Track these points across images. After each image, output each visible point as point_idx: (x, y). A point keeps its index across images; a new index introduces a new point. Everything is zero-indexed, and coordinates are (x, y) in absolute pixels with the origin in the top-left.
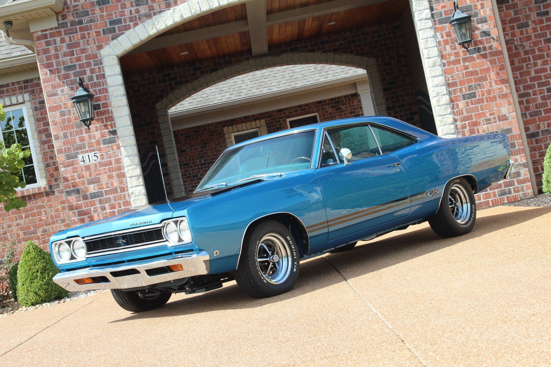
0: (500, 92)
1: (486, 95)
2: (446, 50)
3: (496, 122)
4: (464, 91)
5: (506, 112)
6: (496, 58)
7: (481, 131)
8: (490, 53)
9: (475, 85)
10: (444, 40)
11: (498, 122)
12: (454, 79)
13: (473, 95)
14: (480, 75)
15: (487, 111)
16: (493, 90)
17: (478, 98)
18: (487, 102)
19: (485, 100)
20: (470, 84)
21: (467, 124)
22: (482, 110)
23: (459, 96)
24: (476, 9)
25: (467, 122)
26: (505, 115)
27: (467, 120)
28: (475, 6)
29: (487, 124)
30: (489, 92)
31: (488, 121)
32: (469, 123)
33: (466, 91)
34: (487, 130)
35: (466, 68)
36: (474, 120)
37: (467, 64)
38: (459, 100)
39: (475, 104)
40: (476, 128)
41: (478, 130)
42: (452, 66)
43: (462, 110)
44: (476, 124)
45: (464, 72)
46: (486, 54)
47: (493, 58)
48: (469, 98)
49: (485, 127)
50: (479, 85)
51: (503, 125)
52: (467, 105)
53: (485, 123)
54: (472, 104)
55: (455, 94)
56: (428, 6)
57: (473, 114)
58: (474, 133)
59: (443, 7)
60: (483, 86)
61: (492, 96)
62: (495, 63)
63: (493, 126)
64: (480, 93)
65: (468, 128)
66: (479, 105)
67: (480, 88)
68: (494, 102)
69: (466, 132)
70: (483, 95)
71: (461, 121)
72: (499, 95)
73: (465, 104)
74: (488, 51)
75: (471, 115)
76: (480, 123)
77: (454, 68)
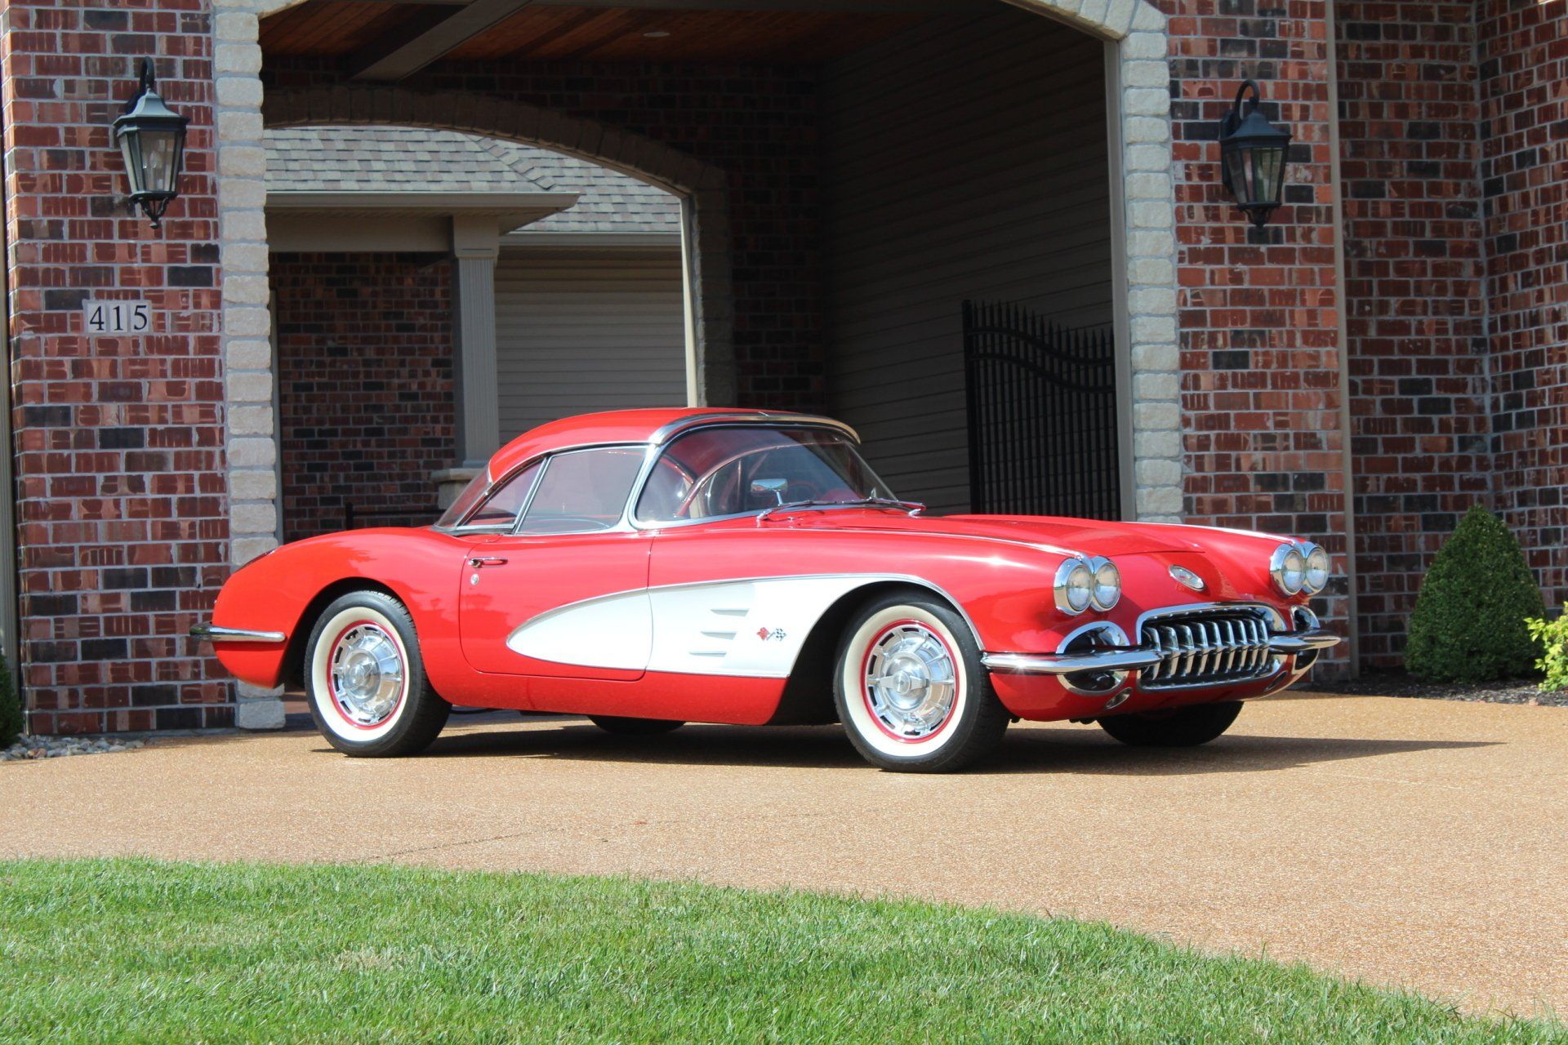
0: (1310, 367)
1: (1274, 365)
2: (1191, 216)
3: (1287, 448)
4: (1220, 342)
5: (1318, 426)
6: (1316, 268)
7: (1244, 464)
8: (1304, 250)
9: (1251, 333)
10: (1191, 187)
11: (1292, 451)
12: (1200, 304)
13: (1240, 360)
14: (1267, 307)
15: (1271, 412)
16: (1294, 356)
17: (1252, 369)
18: (1275, 386)
19: (1269, 382)
20: (1239, 328)
21: (1213, 438)
22: (1257, 407)
23: (1205, 355)
24: (1287, 117)
25: (1212, 434)
26: (1313, 435)
27: (1213, 428)
28: (1287, 108)
29: (1264, 449)
30: (1283, 360)
31: (1268, 441)
32: (1218, 436)
33: (1225, 344)
34: (1260, 466)
35: (1237, 278)
36: (1233, 430)
37: (1240, 267)
38: (1204, 366)
39: (1243, 387)
40: (1234, 454)
41: (1238, 460)
42: (1199, 266)
43: (1205, 396)
44: (1235, 442)
45: (1229, 288)
46: (1293, 250)
47: (1307, 266)
48: (1229, 367)
49: (1258, 456)
50: (1262, 334)
51: (1305, 462)
52: (1223, 381)
53: (1260, 445)
54: (1235, 385)
55: (1195, 346)
56: (1167, 79)
57: (1232, 413)
58: (1227, 467)
59: (1204, 92)
60: (1272, 339)
61: (1289, 371)
62: (1312, 282)
63: (1277, 459)
64: (1260, 358)
65: (1213, 451)
66: (1251, 392)
67: (1263, 345)
68: (1290, 392)
69: (1206, 461)
70: (1267, 365)
71: (1199, 427)
72: (1307, 374)
73: (1217, 383)
74: (1299, 245)
75: (1228, 415)
76: (1246, 442)
77: (1203, 271)
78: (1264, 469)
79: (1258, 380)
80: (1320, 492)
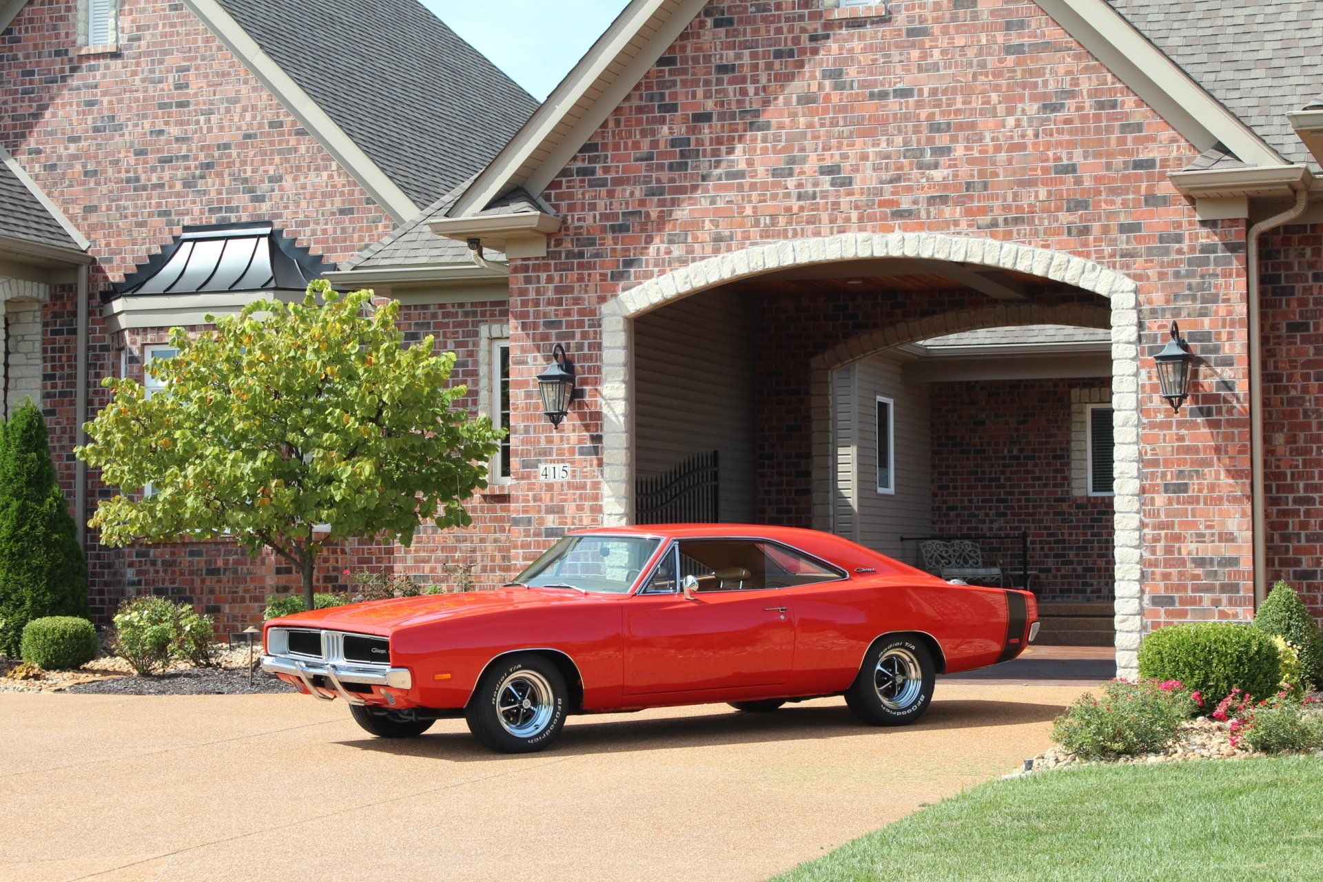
0: (1230, 492)
1: (1205, 491)
2: (1151, 402)
3: (1213, 542)
4: (1169, 477)
5: (1235, 528)
6: (1236, 431)
7: (1184, 552)
8: (1228, 420)
9: (1190, 471)
10: (1151, 385)
11: (1217, 544)
12: (1156, 454)
13: (1183, 488)
14: (1202, 456)
15: (1203, 519)
16: (1219, 485)
17: (1190, 494)
18: (1205, 504)
19: (1202, 501)
20: (1182, 468)
21: (1163, 535)
22: (1194, 516)
23: (1158, 485)
24: (1218, 339)
25: (1163, 533)
26: (1232, 534)
27: (1163, 529)
28: (1218, 334)
29: (1197, 542)
30: (1212, 488)
31: (1200, 537)
32: (1166, 534)
33: (1172, 478)
34: (1195, 553)
35: (1181, 438)
36: (1177, 530)
37: (1183, 432)
38: (1158, 492)
39: (1184, 504)
40: (1177, 545)
41: (1179, 549)
42: (1156, 431)
43: (1158, 510)
44: (1178, 538)
45: (1176, 444)
46: (1220, 420)
47: (1230, 430)
48: (1174, 492)
49: (1193, 546)
50: (1197, 472)
51: (1226, 550)
52: (1170, 502)
53: (1194, 539)
54: (1178, 503)
55: (1152, 479)
56: (1136, 320)
57: (1176, 520)
58: (1172, 552)
59: (1160, 327)
60: (1203, 475)
61: (1215, 495)
62: (1233, 440)
63: (1206, 548)
64: (1196, 487)
65: (1162, 543)
66: (1190, 507)
67: (1198, 478)
68: (1217, 507)
69: (1158, 548)
70: (1200, 491)
71: (1154, 528)
72: (1228, 496)
73: (1166, 501)
74: (1224, 417)
75: (1173, 521)
76: (1185, 537)
77: (1159, 435)
78: (1197, 554)
79: (1196, 500)
80: (1235, 569)
